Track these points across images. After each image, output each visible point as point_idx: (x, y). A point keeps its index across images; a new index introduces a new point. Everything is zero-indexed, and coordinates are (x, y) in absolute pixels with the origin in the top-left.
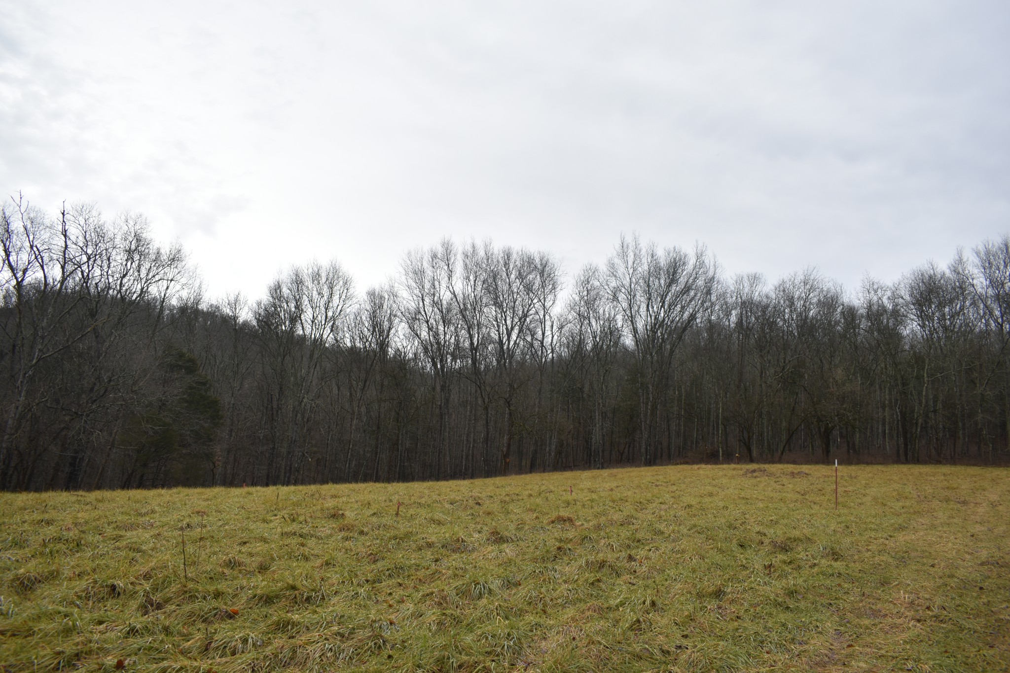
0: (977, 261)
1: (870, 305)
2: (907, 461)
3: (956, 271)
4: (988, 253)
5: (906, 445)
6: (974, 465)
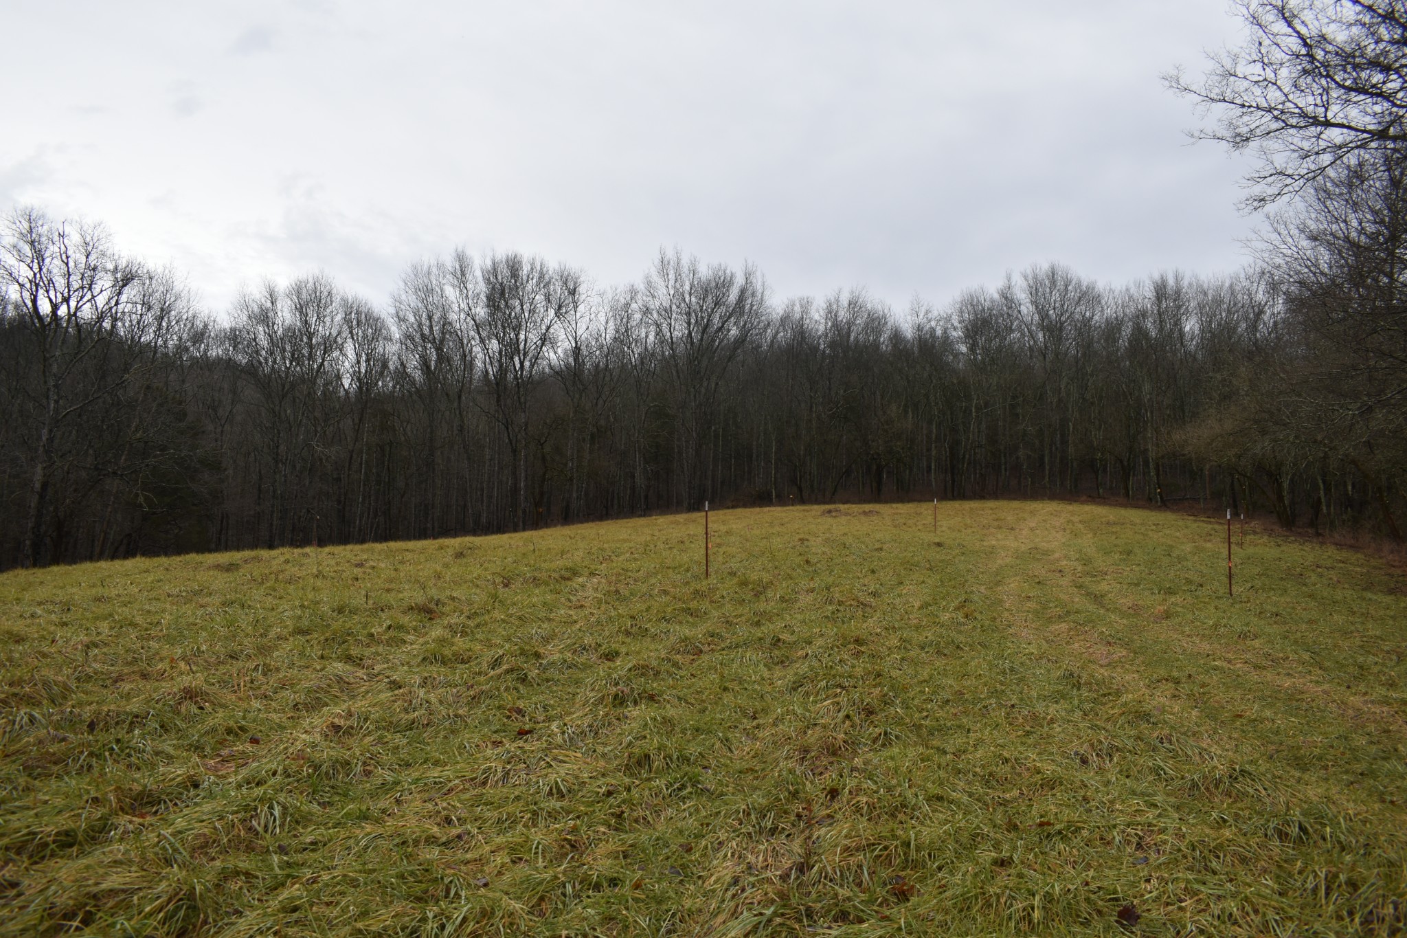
0: (1025, 284)
1: (919, 328)
2: (954, 498)
3: (1004, 296)
4: (1035, 277)
5: (953, 481)
6: (1015, 499)
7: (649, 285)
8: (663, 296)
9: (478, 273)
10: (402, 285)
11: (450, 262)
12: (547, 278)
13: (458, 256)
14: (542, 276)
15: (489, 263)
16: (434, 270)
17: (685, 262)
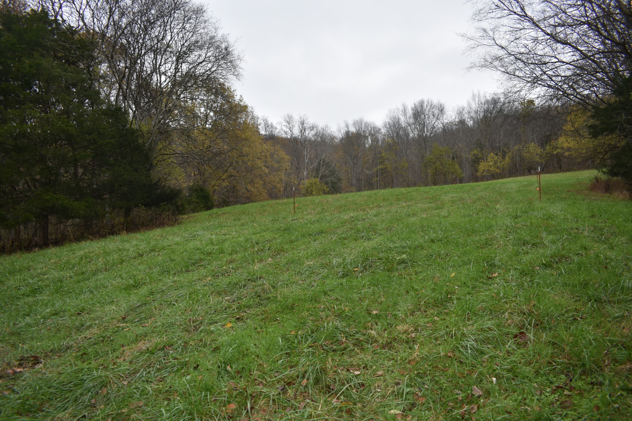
7: (469, 104)
8: (474, 106)
9: (410, 110)
10: (386, 117)
11: (401, 108)
12: (433, 106)
13: (403, 105)
14: (431, 105)
15: (413, 106)
16: (396, 111)
17: (482, 94)
